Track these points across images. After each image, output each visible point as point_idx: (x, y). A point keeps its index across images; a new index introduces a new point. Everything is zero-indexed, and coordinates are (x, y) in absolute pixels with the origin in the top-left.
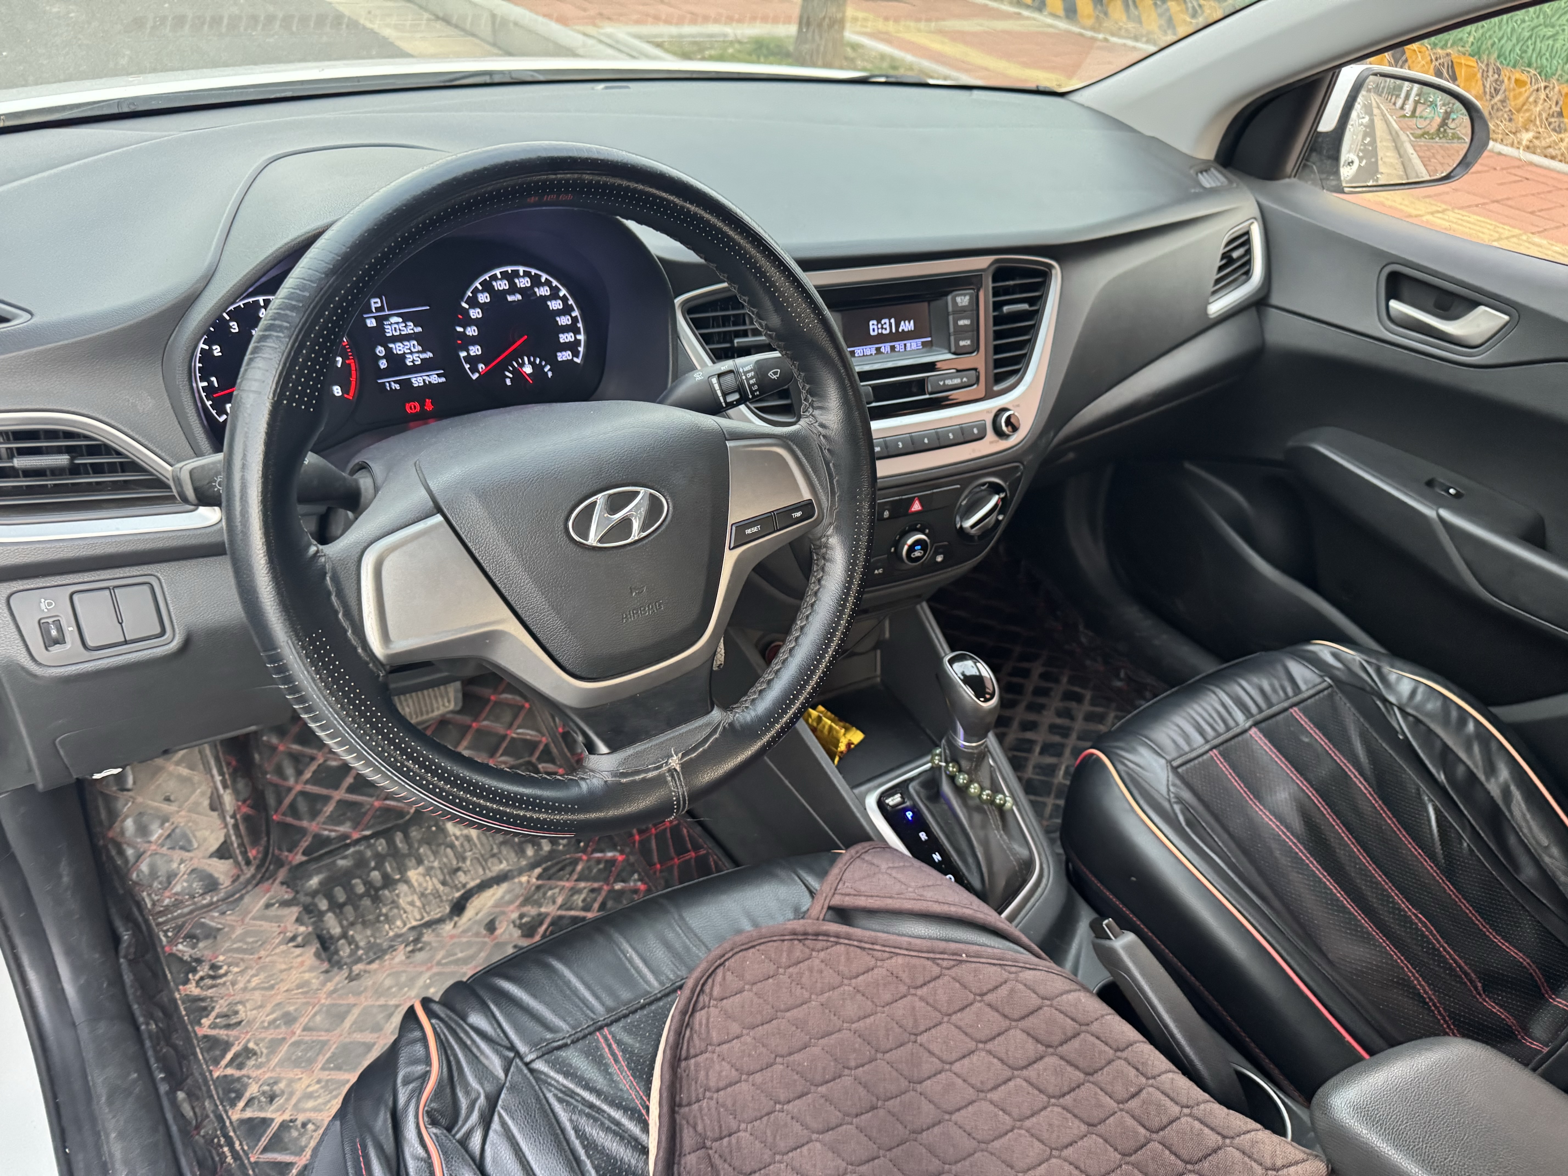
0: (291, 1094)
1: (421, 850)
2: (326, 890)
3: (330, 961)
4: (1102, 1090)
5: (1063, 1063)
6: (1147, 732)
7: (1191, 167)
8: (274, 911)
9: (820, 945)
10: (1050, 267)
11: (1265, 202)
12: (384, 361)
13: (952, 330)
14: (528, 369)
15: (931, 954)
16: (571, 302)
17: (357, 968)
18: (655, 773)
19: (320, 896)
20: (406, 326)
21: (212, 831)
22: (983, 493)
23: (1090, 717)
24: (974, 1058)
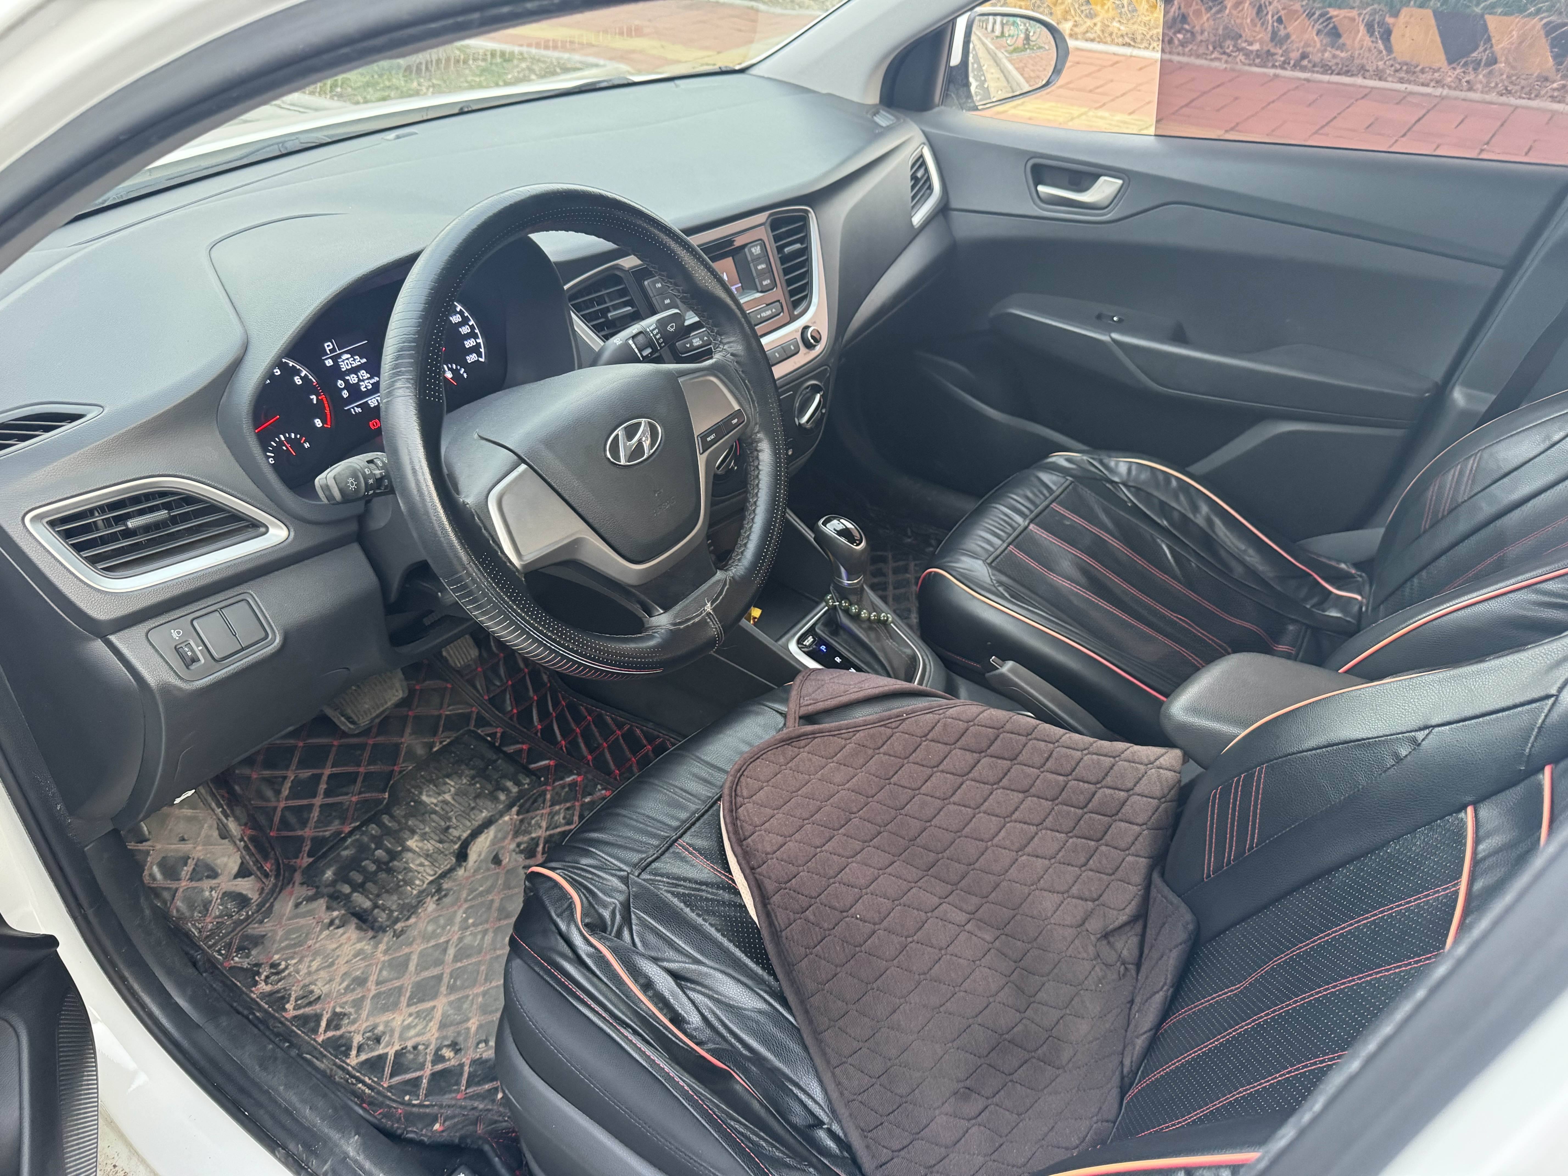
0: (392, 1031)
1: (410, 823)
2: (342, 876)
3: (372, 929)
4: (1025, 765)
5: (994, 759)
6: (964, 547)
7: (867, 113)
8: (303, 908)
9: (803, 743)
10: (806, 212)
11: (927, 129)
12: (346, 391)
13: (755, 274)
14: (449, 375)
15: (881, 722)
16: (466, 314)
17: (399, 926)
18: (699, 618)
19: (340, 883)
20: (354, 360)
21: (229, 856)
22: (809, 395)
23: (896, 571)
24: (933, 779)
